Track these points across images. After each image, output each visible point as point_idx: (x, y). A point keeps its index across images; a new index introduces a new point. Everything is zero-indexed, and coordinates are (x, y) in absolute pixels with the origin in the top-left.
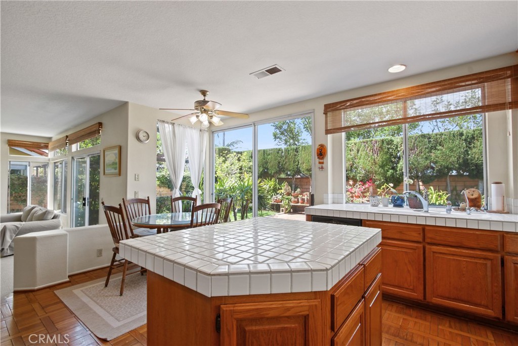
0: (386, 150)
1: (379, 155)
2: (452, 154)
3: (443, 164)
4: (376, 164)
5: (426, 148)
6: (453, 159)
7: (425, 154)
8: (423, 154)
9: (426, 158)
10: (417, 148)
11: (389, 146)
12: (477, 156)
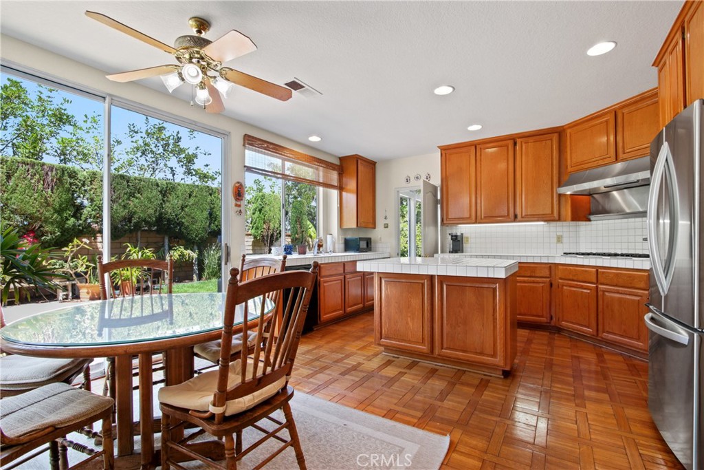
0: (67, 186)
1: (55, 191)
2: (150, 205)
3: (142, 215)
4: (48, 205)
5: (125, 194)
6: (151, 211)
7: (123, 201)
8: (120, 201)
9: (125, 207)
10: (114, 192)
11: (72, 181)
12: (170, 211)
